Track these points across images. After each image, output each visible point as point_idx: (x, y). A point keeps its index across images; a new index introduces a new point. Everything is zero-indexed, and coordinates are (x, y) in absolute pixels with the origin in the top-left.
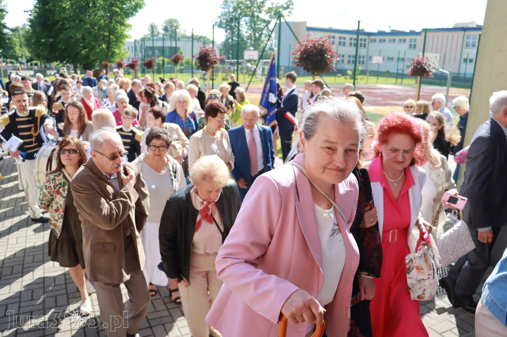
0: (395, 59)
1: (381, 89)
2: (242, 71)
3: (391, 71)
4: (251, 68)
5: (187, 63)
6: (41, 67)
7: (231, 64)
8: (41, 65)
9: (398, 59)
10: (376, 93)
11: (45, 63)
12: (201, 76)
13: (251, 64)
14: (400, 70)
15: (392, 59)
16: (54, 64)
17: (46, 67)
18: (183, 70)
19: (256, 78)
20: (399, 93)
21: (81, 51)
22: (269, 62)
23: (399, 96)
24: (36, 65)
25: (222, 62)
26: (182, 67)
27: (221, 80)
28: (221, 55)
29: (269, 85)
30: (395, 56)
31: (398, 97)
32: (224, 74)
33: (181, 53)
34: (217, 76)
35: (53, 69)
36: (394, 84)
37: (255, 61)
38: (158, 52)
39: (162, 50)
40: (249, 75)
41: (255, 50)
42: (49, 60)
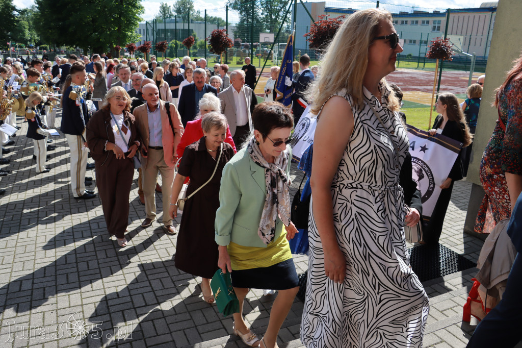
0: (418, 43)
1: (402, 73)
2: (258, 55)
3: (412, 55)
4: (267, 51)
5: (201, 46)
6: (51, 51)
7: (246, 47)
8: (50, 49)
9: (421, 42)
10: (396, 77)
11: (54, 47)
12: (215, 59)
13: (267, 47)
14: (422, 53)
15: (415, 42)
16: (64, 48)
17: (55, 51)
18: (197, 53)
19: (272, 62)
20: (421, 78)
21: (91, 34)
22: (286, 45)
23: (421, 80)
24: (45, 49)
25: (237, 44)
26: (196, 51)
27: (236, 64)
28: (235, 38)
29: (285, 68)
30: (418, 39)
31: (419, 82)
32: (239, 58)
33: (195, 36)
34: (231, 59)
35: (63, 54)
36: (416, 69)
37: (270, 43)
38: (171, 35)
39: (175, 32)
40: (264, 58)
41: (270, 32)
42: (59, 44)
